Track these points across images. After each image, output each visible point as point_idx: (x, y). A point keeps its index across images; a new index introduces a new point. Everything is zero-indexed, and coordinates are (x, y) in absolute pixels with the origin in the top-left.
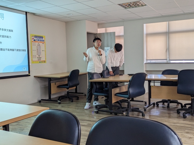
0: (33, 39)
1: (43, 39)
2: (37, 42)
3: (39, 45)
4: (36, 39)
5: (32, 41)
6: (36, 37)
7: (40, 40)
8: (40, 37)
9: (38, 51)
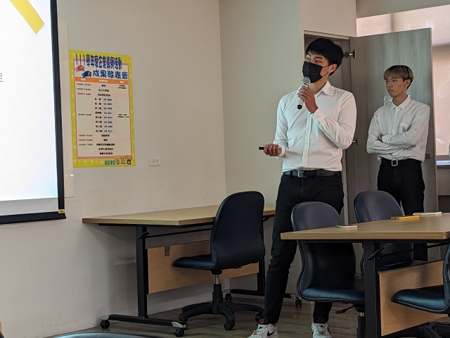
0: (80, 68)
1: (124, 69)
2: (97, 81)
3: (104, 94)
5: (77, 79)
6: (92, 59)
7: (111, 74)
8: (112, 61)
9: (103, 117)
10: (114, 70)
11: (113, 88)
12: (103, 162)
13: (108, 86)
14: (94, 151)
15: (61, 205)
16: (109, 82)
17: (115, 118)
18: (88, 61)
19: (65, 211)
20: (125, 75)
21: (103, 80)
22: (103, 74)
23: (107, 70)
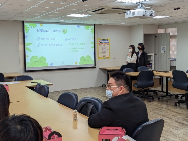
0: (99, 42)
1: (108, 41)
3: (104, 46)
4: (102, 42)
6: (102, 40)
8: (106, 40)
9: (104, 50)
10: (106, 41)
11: (106, 45)
12: (103, 58)
14: (102, 56)
15: (95, 65)
17: (106, 50)
19: (96, 66)
20: (108, 42)
21: (104, 43)
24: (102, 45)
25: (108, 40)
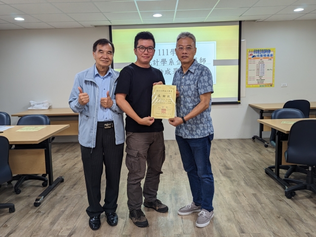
1: (271, 53)
3: (262, 62)
6: (257, 51)
7: (265, 55)
8: (266, 51)
9: (260, 71)
11: (266, 61)
12: (259, 86)
13: (263, 60)
14: (256, 82)
16: (264, 58)
17: (266, 70)
18: (255, 52)
20: (271, 55)
21: (261, 58)
22: (261, 56)
23: (263, 54)
24: (257, 61)
25: (270, 51)
